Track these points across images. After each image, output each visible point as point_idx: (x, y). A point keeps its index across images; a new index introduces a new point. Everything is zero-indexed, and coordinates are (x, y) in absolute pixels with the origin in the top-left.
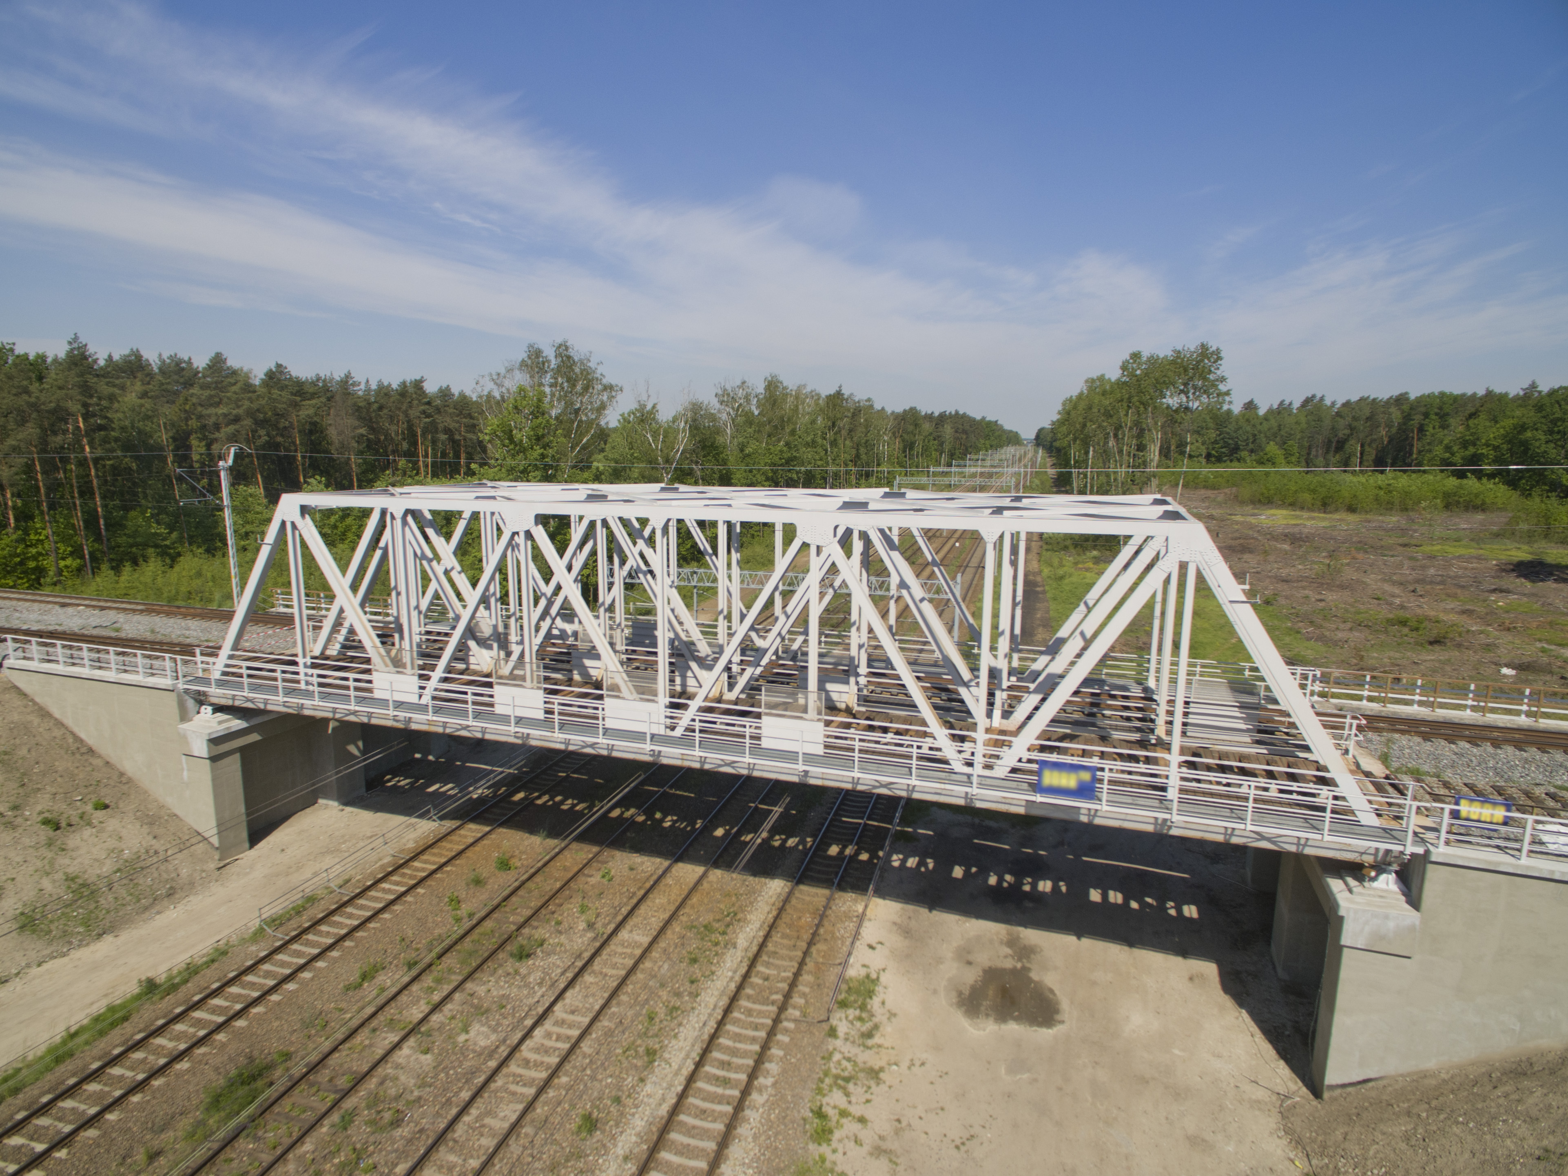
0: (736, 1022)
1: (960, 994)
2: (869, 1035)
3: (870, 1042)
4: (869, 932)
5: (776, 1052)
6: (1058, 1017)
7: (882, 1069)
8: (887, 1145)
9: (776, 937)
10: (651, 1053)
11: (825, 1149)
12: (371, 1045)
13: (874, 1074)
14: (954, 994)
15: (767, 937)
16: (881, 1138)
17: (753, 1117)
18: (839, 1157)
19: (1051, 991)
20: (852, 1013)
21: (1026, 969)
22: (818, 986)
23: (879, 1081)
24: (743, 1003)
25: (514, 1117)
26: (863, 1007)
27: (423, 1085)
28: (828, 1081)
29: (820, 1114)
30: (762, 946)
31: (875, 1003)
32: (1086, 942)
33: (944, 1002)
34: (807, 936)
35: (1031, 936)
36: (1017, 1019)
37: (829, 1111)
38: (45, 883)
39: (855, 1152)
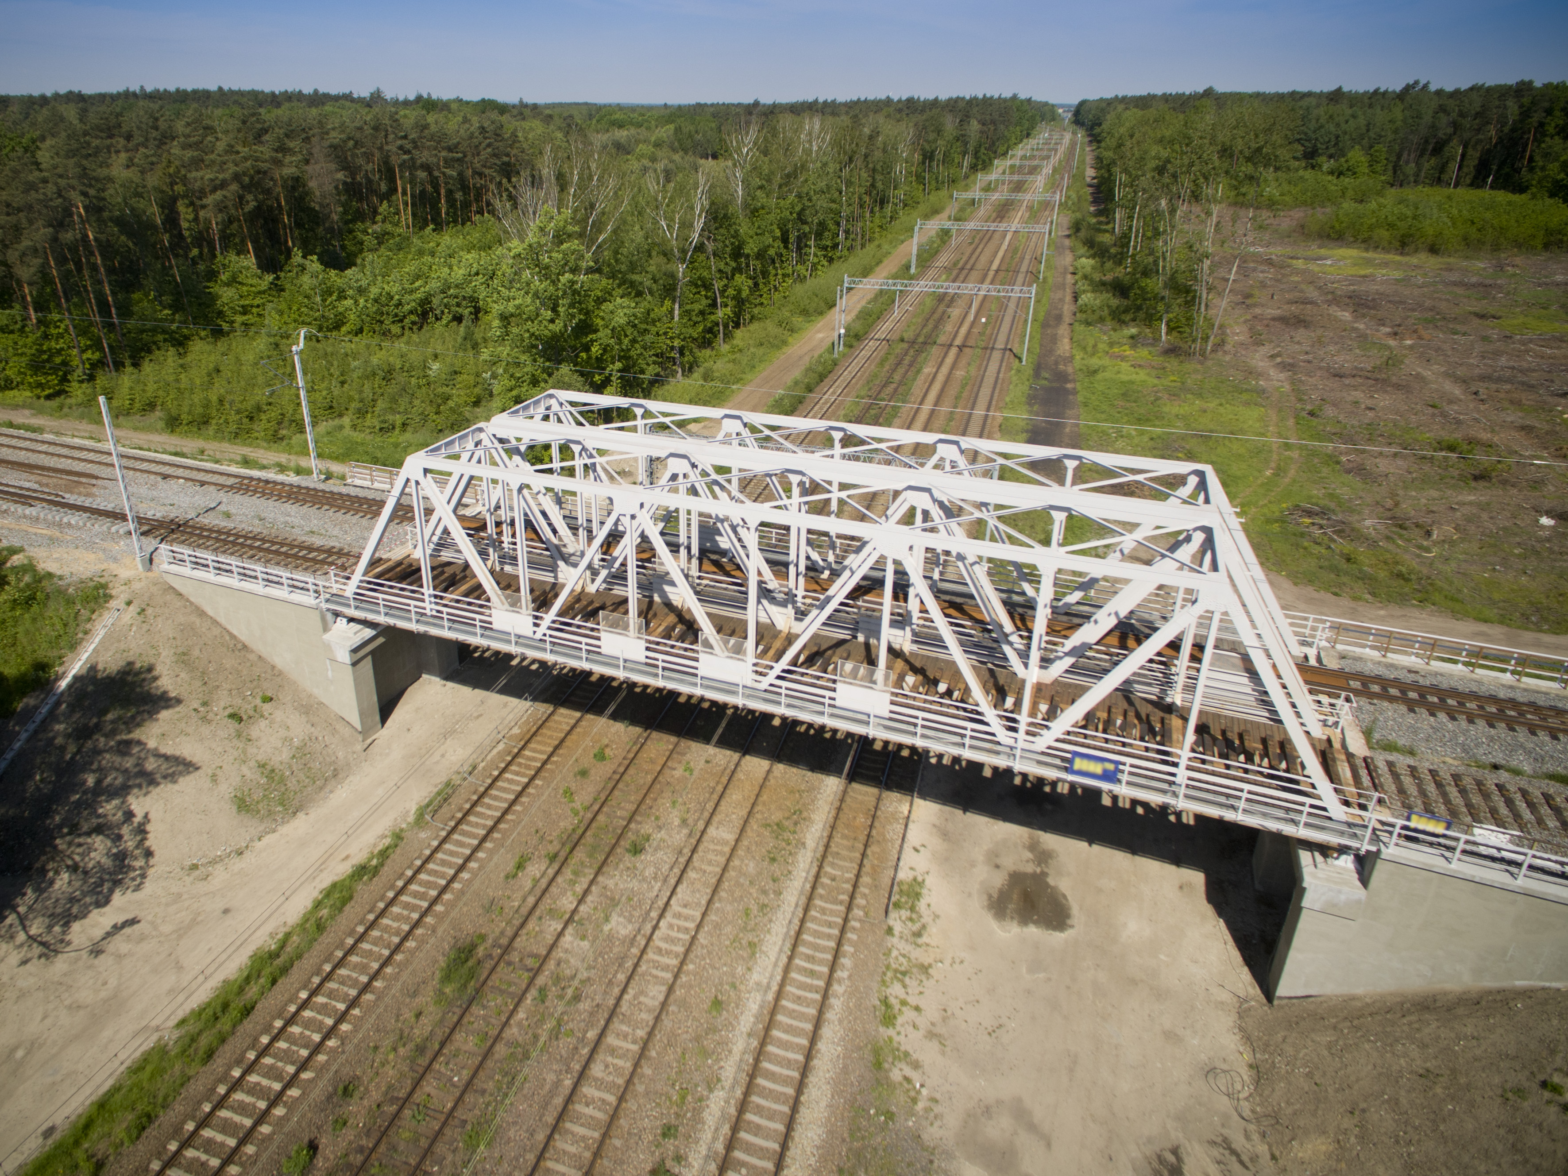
0: (814, 919)
1: (990, 896)
2: (918, 934)
3: (920, 941)
4: (915, 835)
5: (847, 948)
6: (1069, 922)
7: (930, 966)
8: (937, 1030)
9: (837, 838)
10: (752, 945)
11: (891, 1032)
12: (541, 932)
13: (925, 969)
14: (985, 897)
15: (830, 837)
16: (933, 1024)
17: (836, 1004)
18: (902, 1038)
19: (1064, 896)
20: (905, 913)
21: (1044, 874)
22: (875, 887)
23: (929, 976)
24: (818, 902)
25: (661, 998)
26: (912, 909)
27: (589, 968)
28: (889, 974)
29: (885, 1002)
30: (827, 846)
31: (922, 905)
32: (1096, 848)
33: (977, 905)
34: (862, 838)
35: (1051, 840)
36: (1036, 923)
37: (893, 1001)
38: (245, 770)
39: (914, 1035)
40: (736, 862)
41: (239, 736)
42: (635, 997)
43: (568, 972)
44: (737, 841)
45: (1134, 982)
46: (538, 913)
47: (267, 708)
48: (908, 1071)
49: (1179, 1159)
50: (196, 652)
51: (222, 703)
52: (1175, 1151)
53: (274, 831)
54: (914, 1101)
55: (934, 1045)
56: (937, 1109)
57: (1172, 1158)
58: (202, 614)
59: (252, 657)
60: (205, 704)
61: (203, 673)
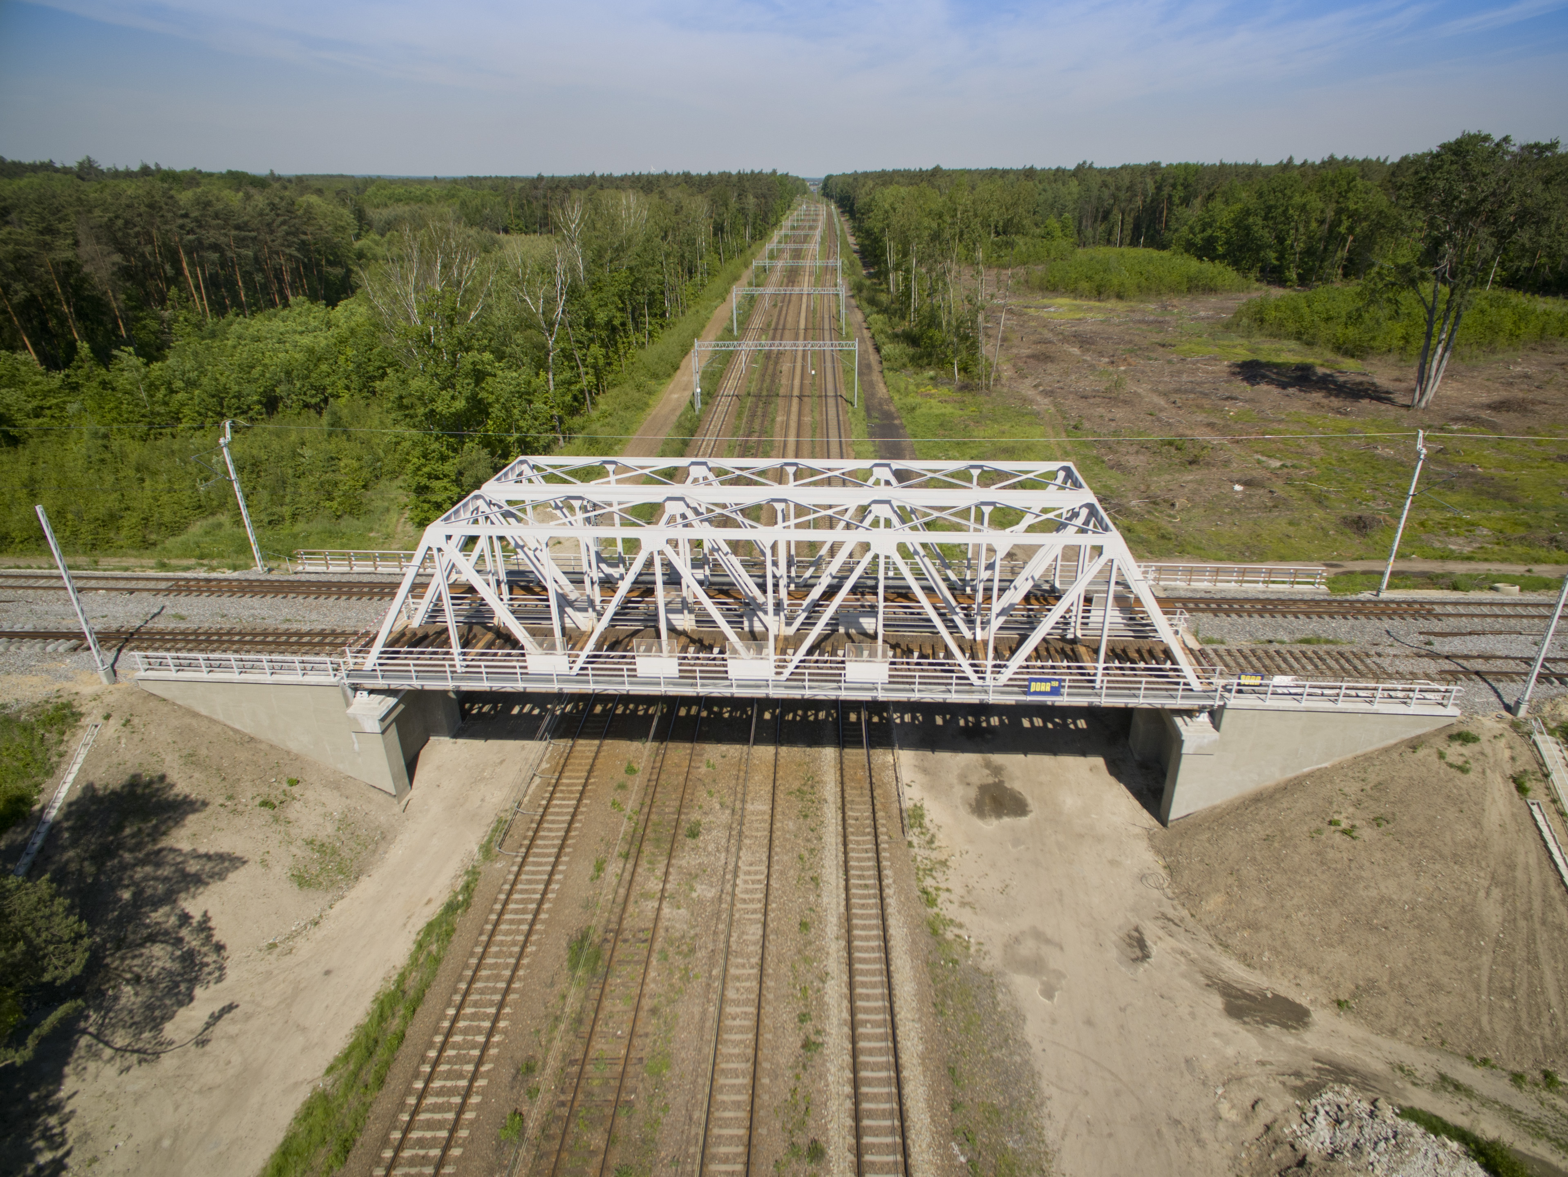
0: (853, 850)
2: (931, 842)
4: (904, 775)
5: (885, 863)
6: (1028, 808)
9: (848, 791)
12: (642, 911)
13: (944, 863)
15: (843, 791)
17: (892, 903)
18: (944, 912)
19: (1020, 793)
20: (917, 830)
21: (1001, 782)
22: (889, 817)
23: (948, 867)
24: (851, 838)
25: (760, 932)
26: (921, 826)
27: (693, 927)
28: (921, 873)
29: (925, 892)
30: (843, 798)
31: (926, 821)
32: (1030, 757)
33: (964, 812)
34: (867, 786)
35: (998, 759)
36: (1007, 815)
37: (929, 889)
38: (294, 850)
39: (951, 907)
40: (778, 825)
41: (276, 820)
42: (739, 937)
43: (677, 935)
44: (773, 809)
45: (1081, 836)
46: (632, 899)
47: (296, 790)
48: (957, 931)
49: (1140, 933)
50: (204, 752)
51: (248, 794)
52: (1137, 929)
53: (342, 898)
54: (967, 948)
55: (968, 910)
56: (984, 948)
57: (1136, 934)
58: (196, 715)
59: (263, 746)
60: (230, 798)
61: (218, 770)
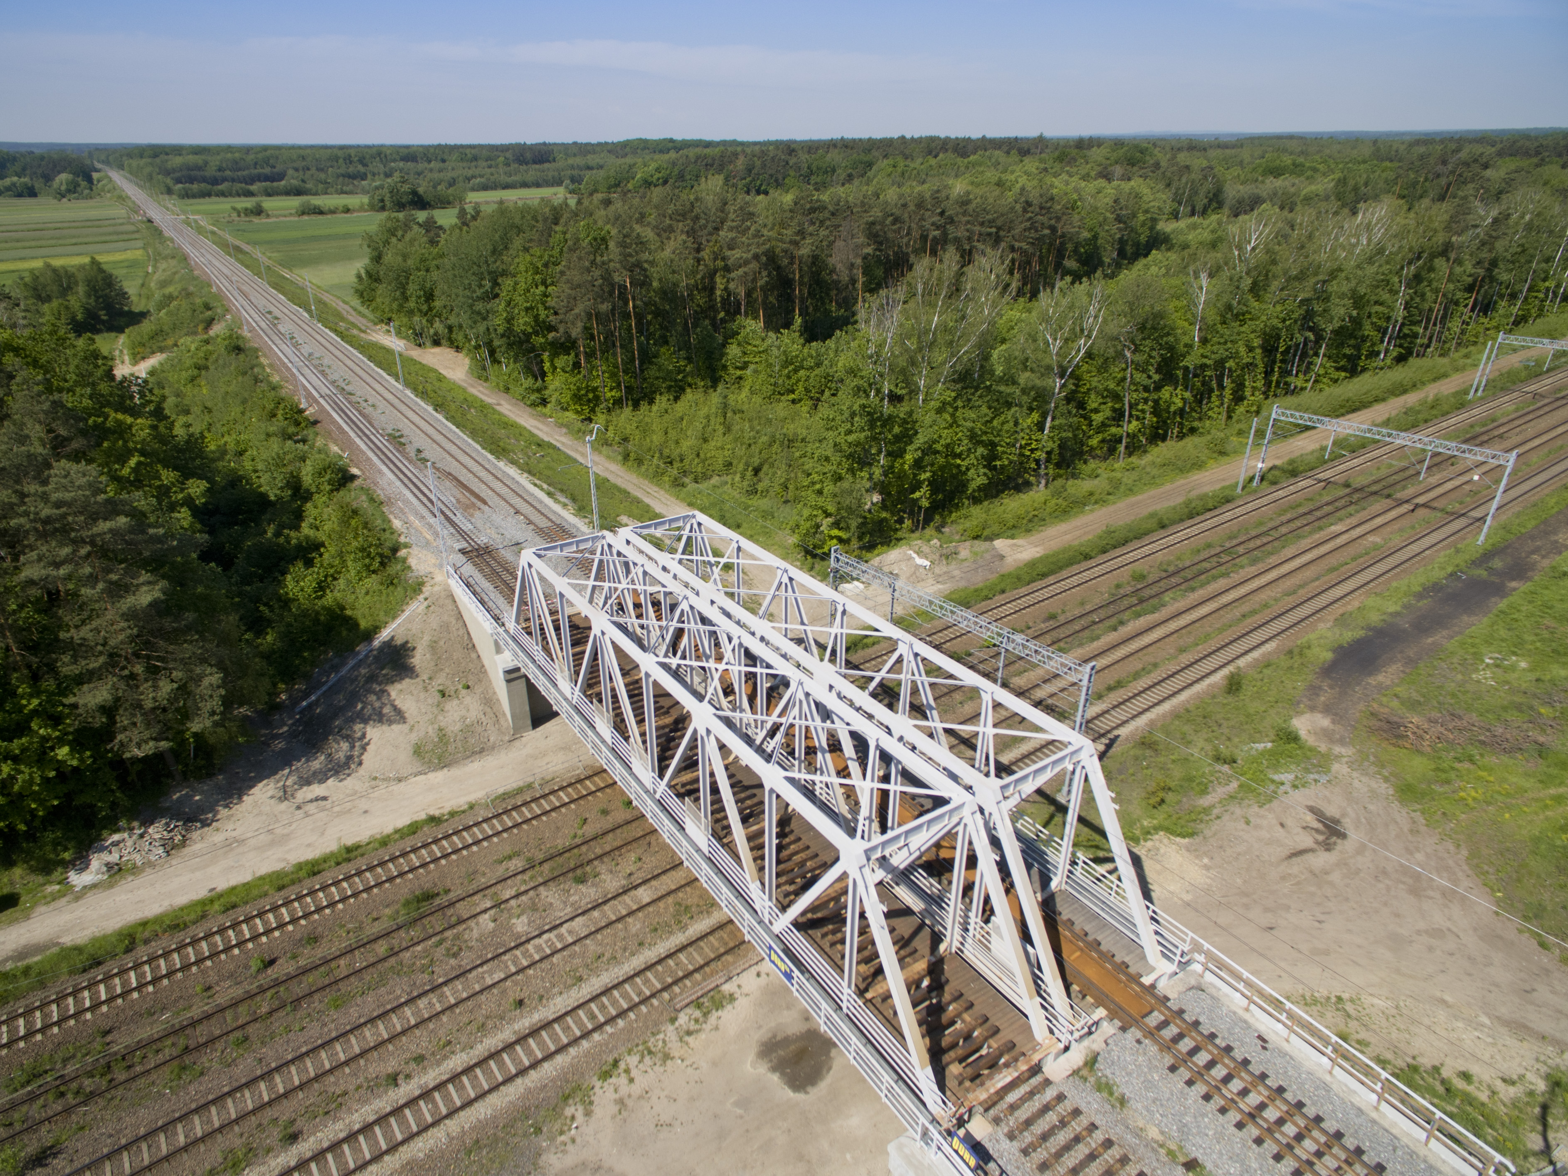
0: (634, 984)
1: (774, 1036)
2: (689, 1033)
3: (686, 1038)
5: (632, 1014)
6: (809, 1089)
7: (672, 1058)
8: (627, 1101)
10: (580, 979)
11: (598, 1084)
12: (477, 904)
13: (667, 1057)
14: (770, 1035)
16: (629, 1096)
18: (599, 1091)
19: (830, 1069)
20: (697, 1014)
22: (698, 985)
23: (663, 1064)
24: (649, 974)
26: (706, 1014)
27: (478, 941)
28: (640, 1047)
29: (616, 1063)
31: (715, 1014)
33: (755, 1037)
36: (783, 1075)
37: (622, 1065)
40: (630, 919)
41: (438, 706)
42: (483, 971)
43: (466, 936)
44: (648, 904)
45: (800, 1158)
46: (487, 891)
47: (463, 692)
50: (442, 643)
51: (440, 680)
53: (426, 774)
55: (615, 1109)
58: (460, 617)
59: (473, 655)
60: (431, 678)
61: (439, 658)
